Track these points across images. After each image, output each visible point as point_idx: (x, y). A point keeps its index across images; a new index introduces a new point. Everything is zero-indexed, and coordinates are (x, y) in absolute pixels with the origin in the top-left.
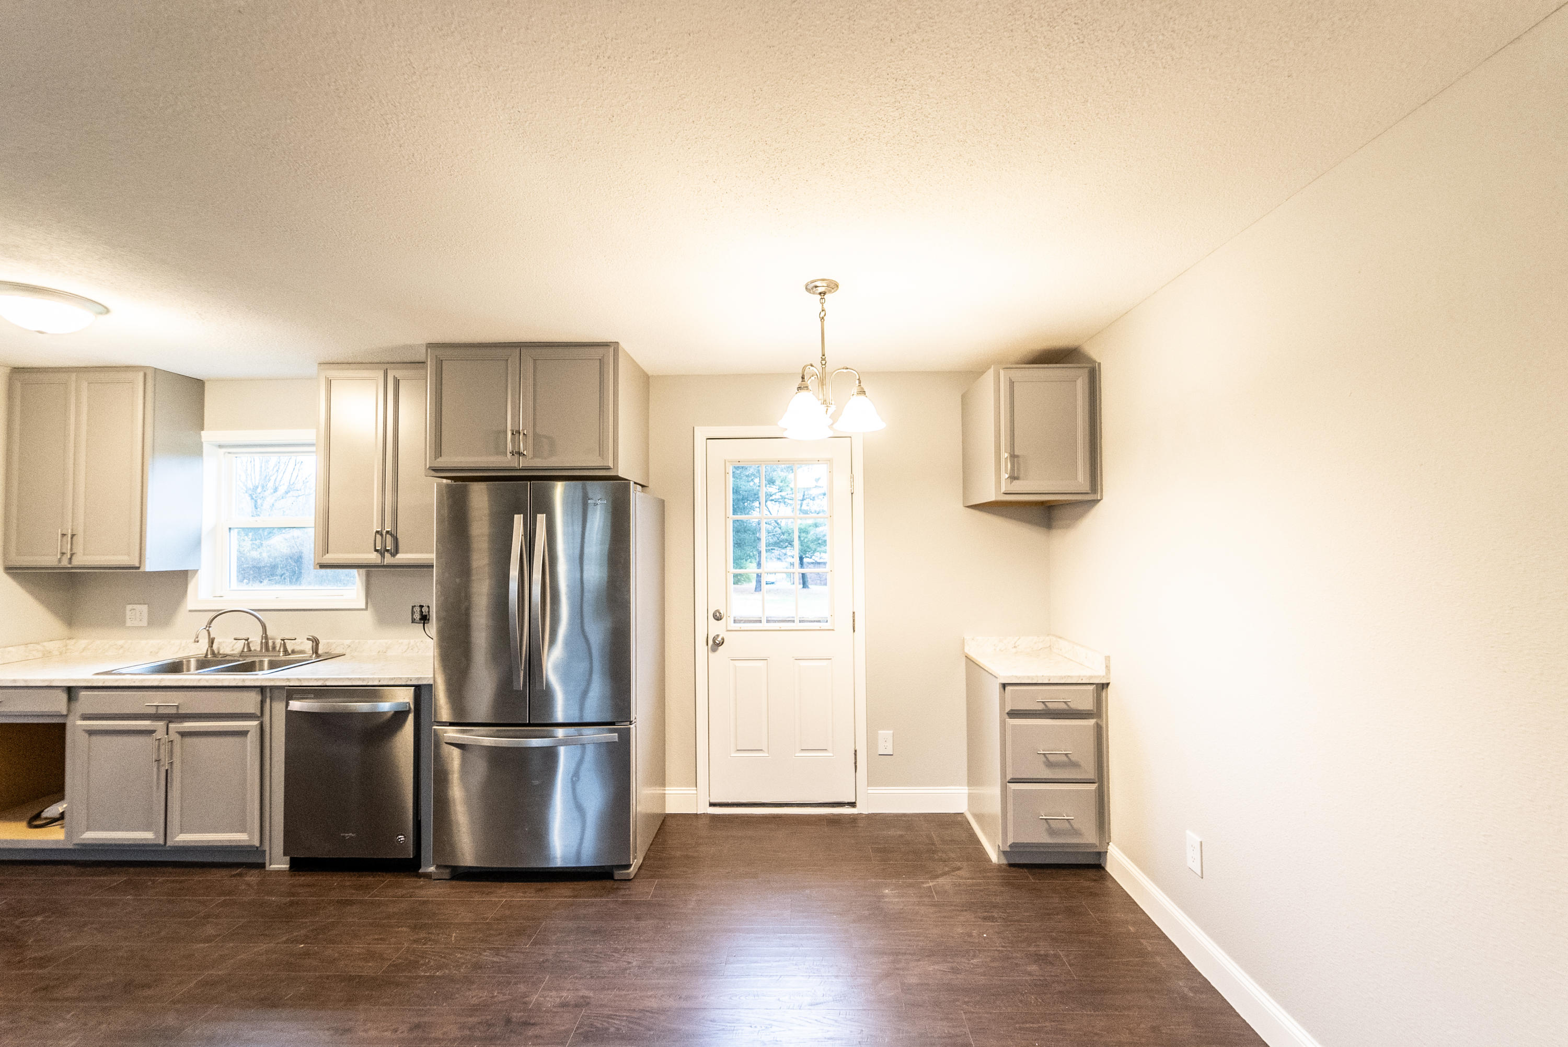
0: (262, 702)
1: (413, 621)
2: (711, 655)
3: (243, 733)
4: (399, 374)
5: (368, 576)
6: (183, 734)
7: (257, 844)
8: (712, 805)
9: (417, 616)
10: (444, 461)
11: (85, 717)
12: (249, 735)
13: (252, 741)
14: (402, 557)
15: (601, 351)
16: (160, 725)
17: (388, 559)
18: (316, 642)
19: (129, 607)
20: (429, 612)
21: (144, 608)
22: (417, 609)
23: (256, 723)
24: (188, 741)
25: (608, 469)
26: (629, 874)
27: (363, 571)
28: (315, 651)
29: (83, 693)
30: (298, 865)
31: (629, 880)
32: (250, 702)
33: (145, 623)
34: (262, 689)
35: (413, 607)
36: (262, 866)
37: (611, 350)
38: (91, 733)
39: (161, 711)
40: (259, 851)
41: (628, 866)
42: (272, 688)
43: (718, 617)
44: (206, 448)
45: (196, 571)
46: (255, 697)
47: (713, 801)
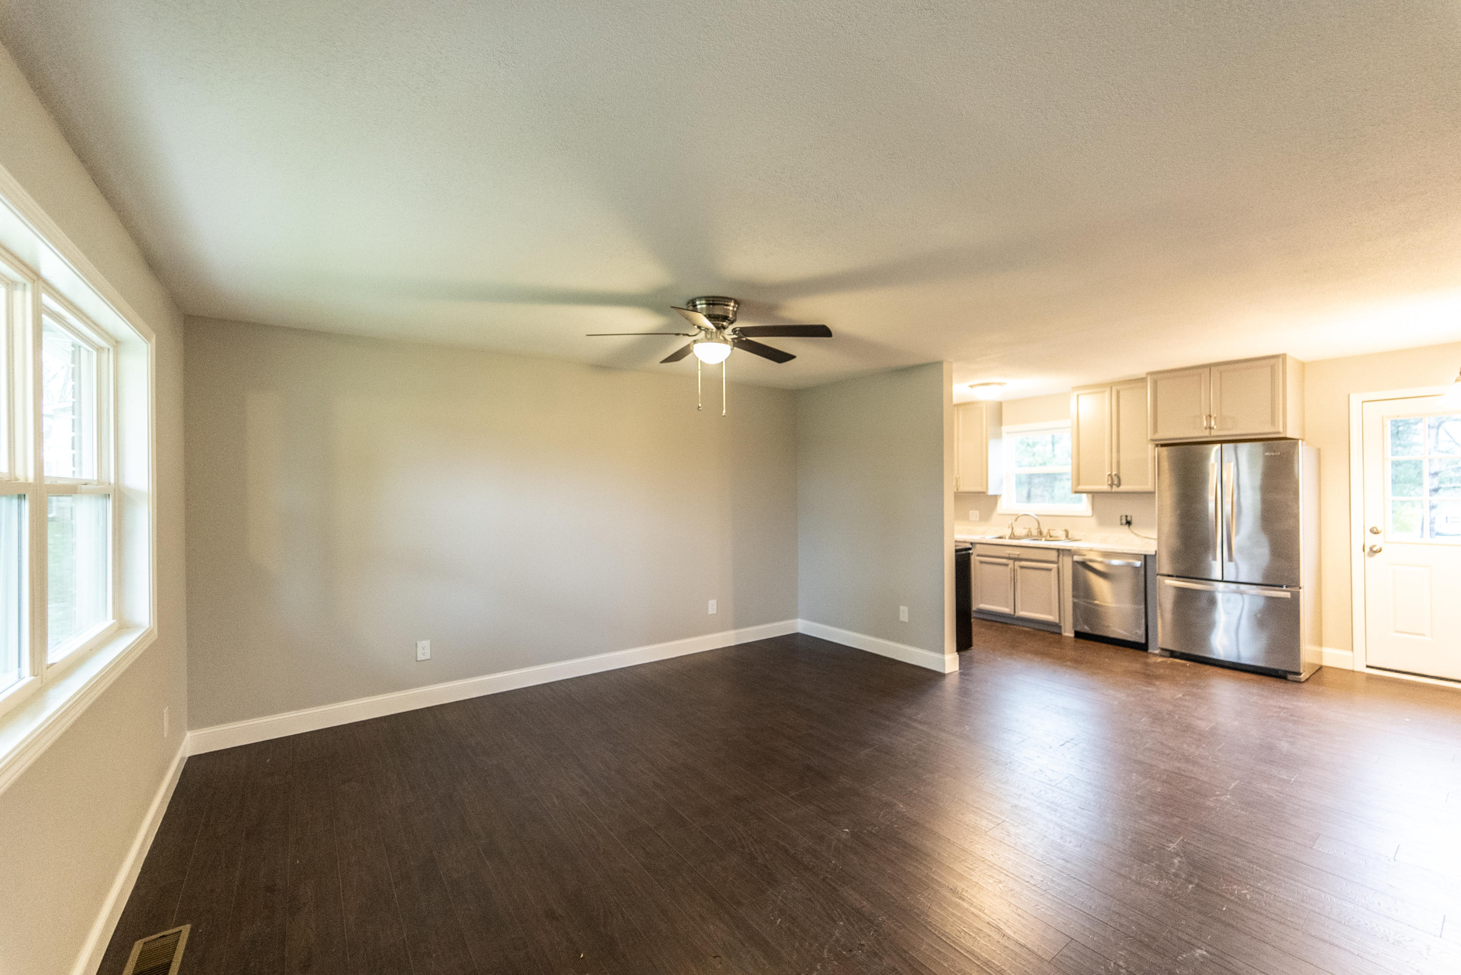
0: (1058, 556)
1: (1121, 524)
2: (1368, 559)
3: (1050, 570)
4: (1119, 388)
5: (1093, 498)
6: (1022, 567)
7: (1057, 621)
8: (1368, 666)
9: (1124, 521)
10: (1157, 436)
11: (978, 555)
12: (1053, 571)
13: (1054, 573)
14: (1123, 488)
15: (1273, 361)
16: (1011, 562)
17: (1115, 489)
18: (1067, 532)
19: (971, 512)
20: (1132, 519)
21: (977, 512)
22: (1124, 518)
23: (1055, 566)
24: (1024, 570)
25: (1279, 433)
26: (1300, 678)
27: (1090, 495)
28: (1067, 536)
29: (978, 546)
30: (1079, 635)
31: (1302, 682)
32: (1053, 556)
33: (978, 519)
34: (1058, 550)
35: (1121, 517)
36: (1060, 634)
37: (1281, 359)
38: (982, 562)
39: (1011, 556)
40: (1058, 626)
41: (1299, 674)
42: (1063, 550)
43: (1374, 531)
44: (1004, 434)
45: (1000, 496)
46: (1055, 553)
47: (1369, 664)
